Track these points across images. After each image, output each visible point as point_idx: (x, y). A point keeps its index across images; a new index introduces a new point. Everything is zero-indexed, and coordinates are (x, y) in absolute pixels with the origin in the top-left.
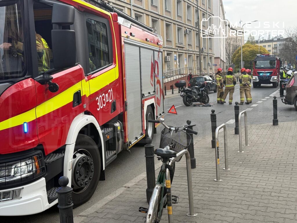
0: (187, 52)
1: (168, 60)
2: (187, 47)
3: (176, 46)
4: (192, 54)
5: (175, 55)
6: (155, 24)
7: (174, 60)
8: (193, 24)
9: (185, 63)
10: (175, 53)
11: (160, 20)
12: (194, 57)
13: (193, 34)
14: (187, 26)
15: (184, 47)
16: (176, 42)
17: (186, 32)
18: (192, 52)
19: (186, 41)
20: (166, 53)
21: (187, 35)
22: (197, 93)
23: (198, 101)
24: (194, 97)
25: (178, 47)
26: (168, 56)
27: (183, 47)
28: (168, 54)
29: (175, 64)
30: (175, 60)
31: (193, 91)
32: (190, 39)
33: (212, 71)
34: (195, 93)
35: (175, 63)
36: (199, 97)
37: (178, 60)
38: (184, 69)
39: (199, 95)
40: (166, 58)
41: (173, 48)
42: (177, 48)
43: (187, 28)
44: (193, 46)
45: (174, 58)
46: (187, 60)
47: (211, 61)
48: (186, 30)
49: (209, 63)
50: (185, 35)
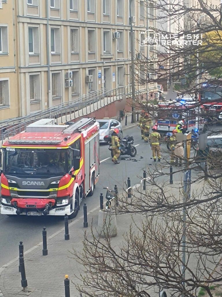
0: (116, 64)
1: (91, 81)
2: (117, 57)
3: (101, 59)
4: (123, 66)
5: (99, 71)
6: (74, 34)
8: (126, 22)
9: (114, 80)
10: (100, 68)
11: (81, 28)
12: (126, 69)
13: (126, 35)
14: (117, 27)
15: (112, 58)
16: (101, 53)
17: (116, 37)
18: (123, 63)
19: (115, 48)
20: (87, 70)
21: (117, 40)
22: (124, 146)
23: (125, 154)
24: (122, 151)
25: (104, 59)
26: (90, 76)
27: (110, 58)
28: (90, 72)
29: (100, 83)
30: (99, 78)
32: (121, 42)
33: (154, 85)
35: (100, 81)
36: (126, 150)
37: (103, 77)
38: (112, 91)
39: (127, 148)
40: (87, 78)
41: (97, 61)
42: (102, 61)
43: (116, 31)
44: (125, 53)
45: (98, 75)
46: (115, 75)
48: (116, 33)
49: (149, 74)
50: (114, 40)
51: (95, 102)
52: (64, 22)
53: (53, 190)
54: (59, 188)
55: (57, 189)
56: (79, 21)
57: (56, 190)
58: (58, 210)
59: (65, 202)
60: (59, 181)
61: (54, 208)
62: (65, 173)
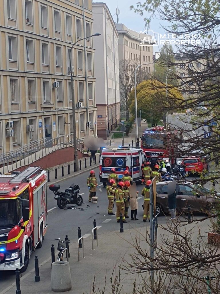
0: (56, 113)
1: (32, 130)
2: (57, 106)
3: (41, 108)
4: (63, 115)
5: (40, 120)
6: (13, 84)
7: (38, 128)
8: (65, 72)
9: (54, 129)
10: (41, 117)
11: (20, 78)
12: (66, 118)
13: (65, 84)
14: (56, 77)
15: (52, 107)
16: (41, 103)
17: (56, 86)
18: (63, 112)
19: (55, 97)
20: (28, 119)
21: (56, 89)
22: (70, 195)
23: (72, 203)
24: (68, 199)
25: (44, 108)
26: (31, 125)
27: (50, 108)
28: (31, 121)
29: (41, 133)
30: (40, 127)
31: (67, 193)
32: (61, 92)
33: (94, 134)
34: (69, 195)
35: (40, 131)
36: (72, 199)
37: (44, 126)
38: (53, 141)
39: (72, 197)
40: (28, 128)
41: (38, 111)
42: (43, 110)
43: (56, 81)
44: (65, 102)
45: (39, 125)
46: (56, 125)
47: (91, 119)
48: (56, 83)
49: (89, 123)
50: (54, 90)
51: (36, 152)
52: (4, 72)
53: (2, 243)
54: (8, 241)
55: (6, 242)
56: (18, 70)
57: (4, 243)
58: (8, 264)
59: (14, 255)
60: (8, 233)
61: (3, 263)
62: (14, 225)
